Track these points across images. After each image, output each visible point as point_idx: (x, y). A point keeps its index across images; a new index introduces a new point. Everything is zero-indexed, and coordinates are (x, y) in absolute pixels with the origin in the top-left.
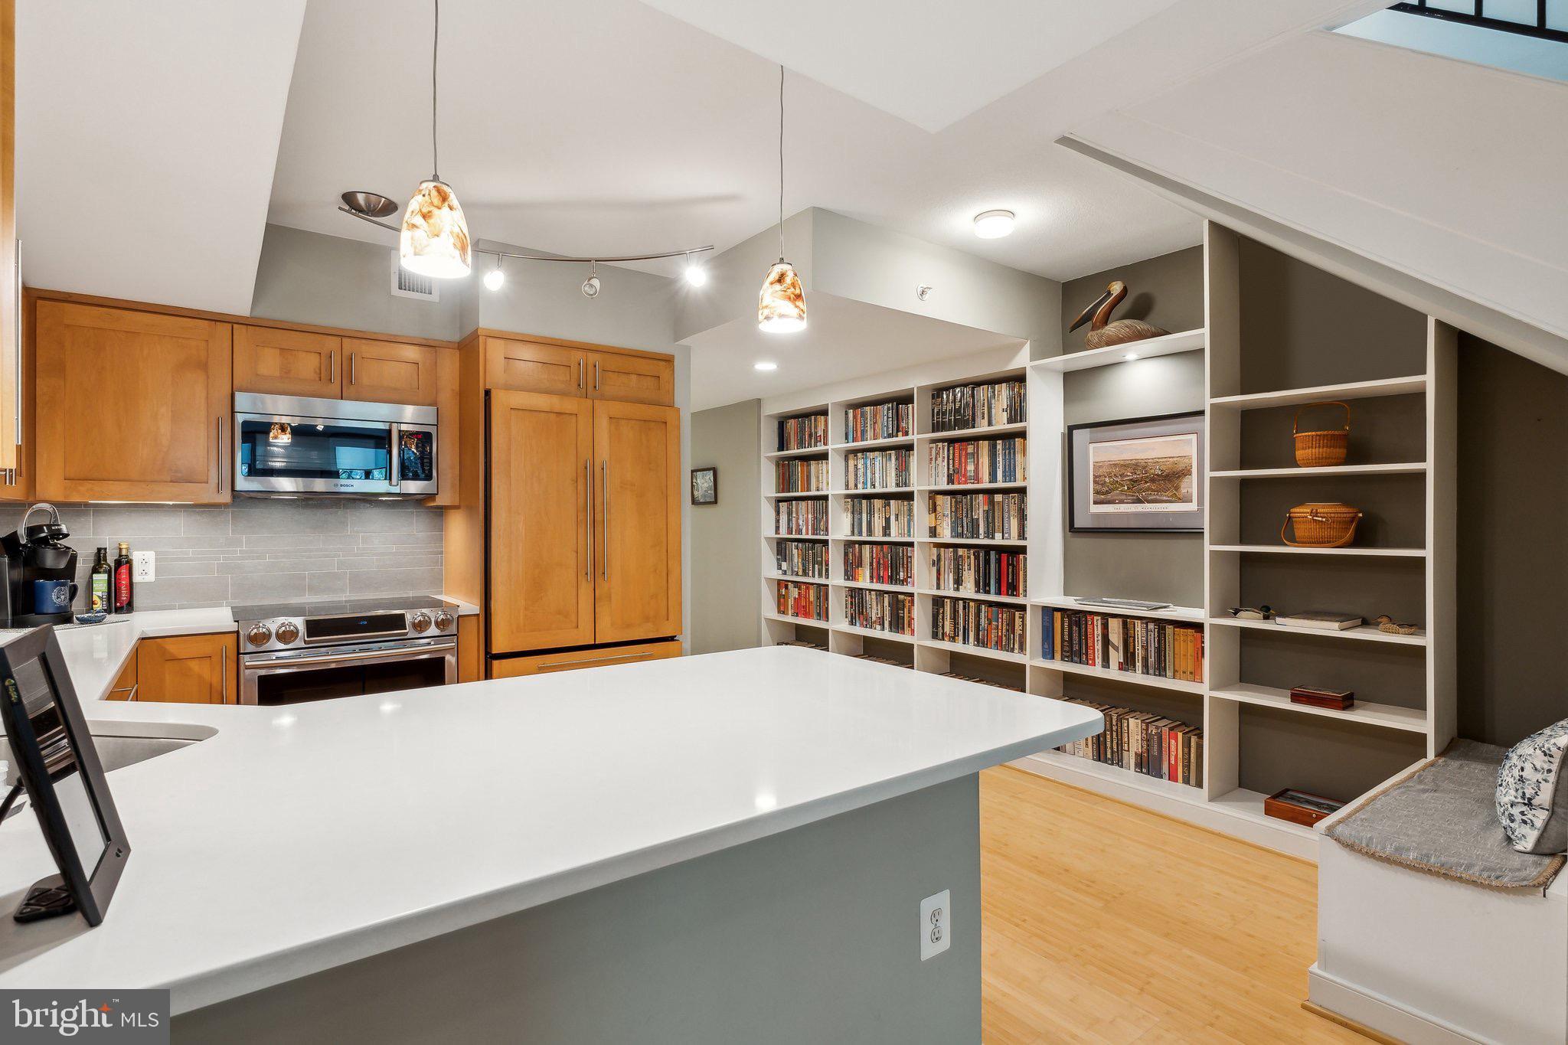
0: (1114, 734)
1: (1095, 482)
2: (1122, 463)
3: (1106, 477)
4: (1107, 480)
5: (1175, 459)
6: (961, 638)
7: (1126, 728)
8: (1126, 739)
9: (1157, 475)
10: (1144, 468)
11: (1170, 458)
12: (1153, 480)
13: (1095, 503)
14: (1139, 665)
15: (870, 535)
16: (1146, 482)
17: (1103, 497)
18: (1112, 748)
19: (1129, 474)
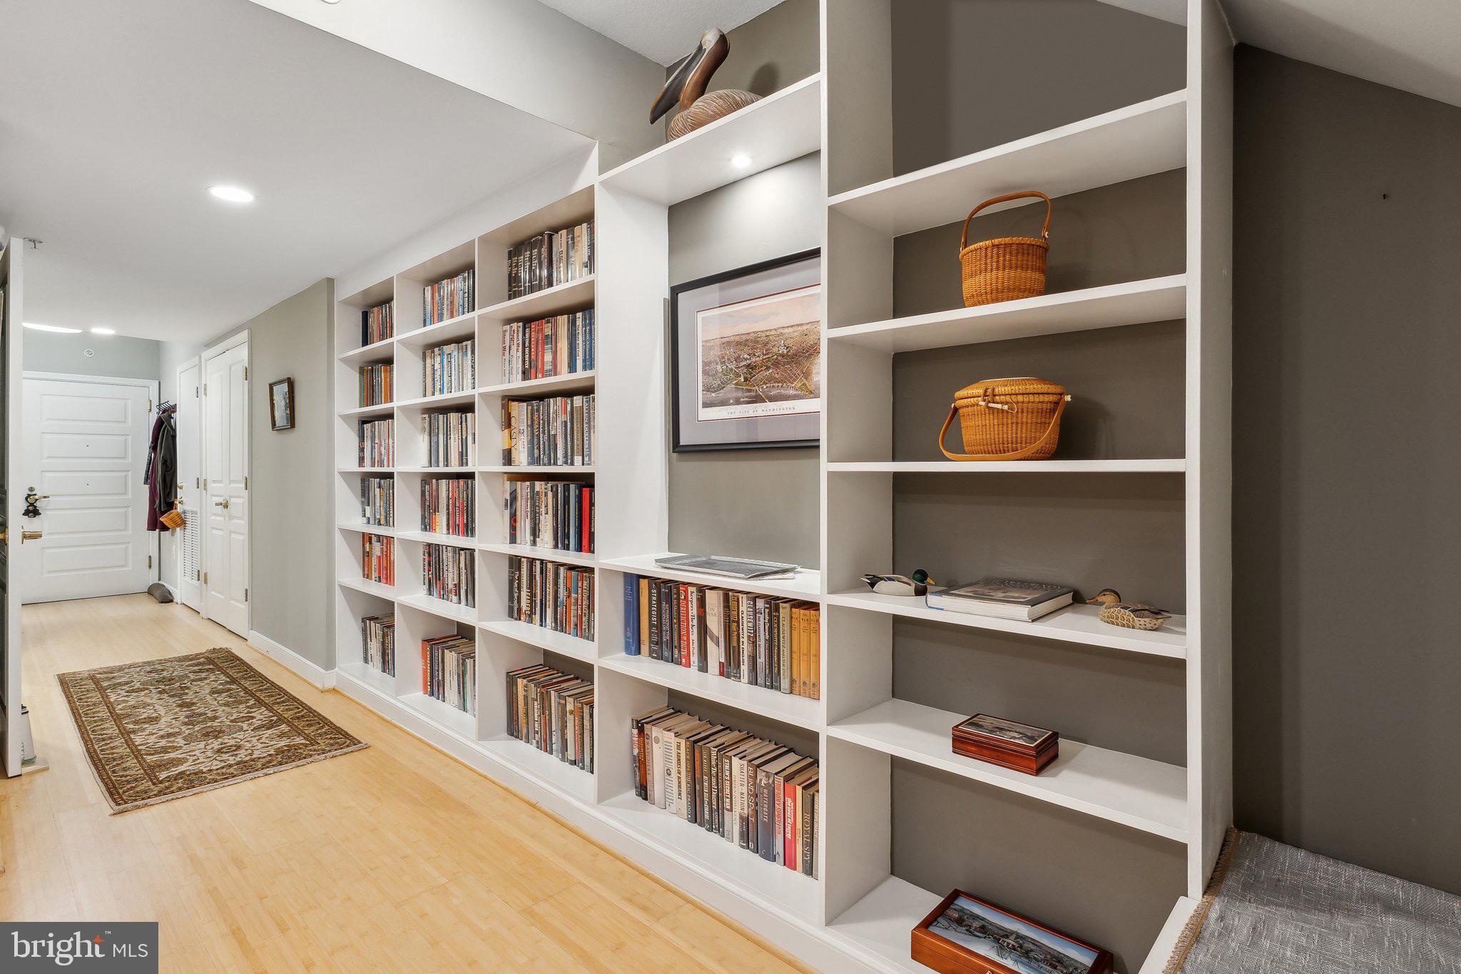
0: (714, 780)
1: (705, 373)
2: (737, 339)
3: (717, 364)
4: (719, 367)
5: (805, 327)
6: (537, 617)
7: (728, 773)
8: (728, 791)
9: (783, 356)
10: (765, 344)
11: (798, 325)
12: (776, 364)
13: (706, 405)
14: (745, 668)
15: (447, 466)
16: (768, 368)
17: (713, 395)
18: (710, 804)
19: (746, 356)
